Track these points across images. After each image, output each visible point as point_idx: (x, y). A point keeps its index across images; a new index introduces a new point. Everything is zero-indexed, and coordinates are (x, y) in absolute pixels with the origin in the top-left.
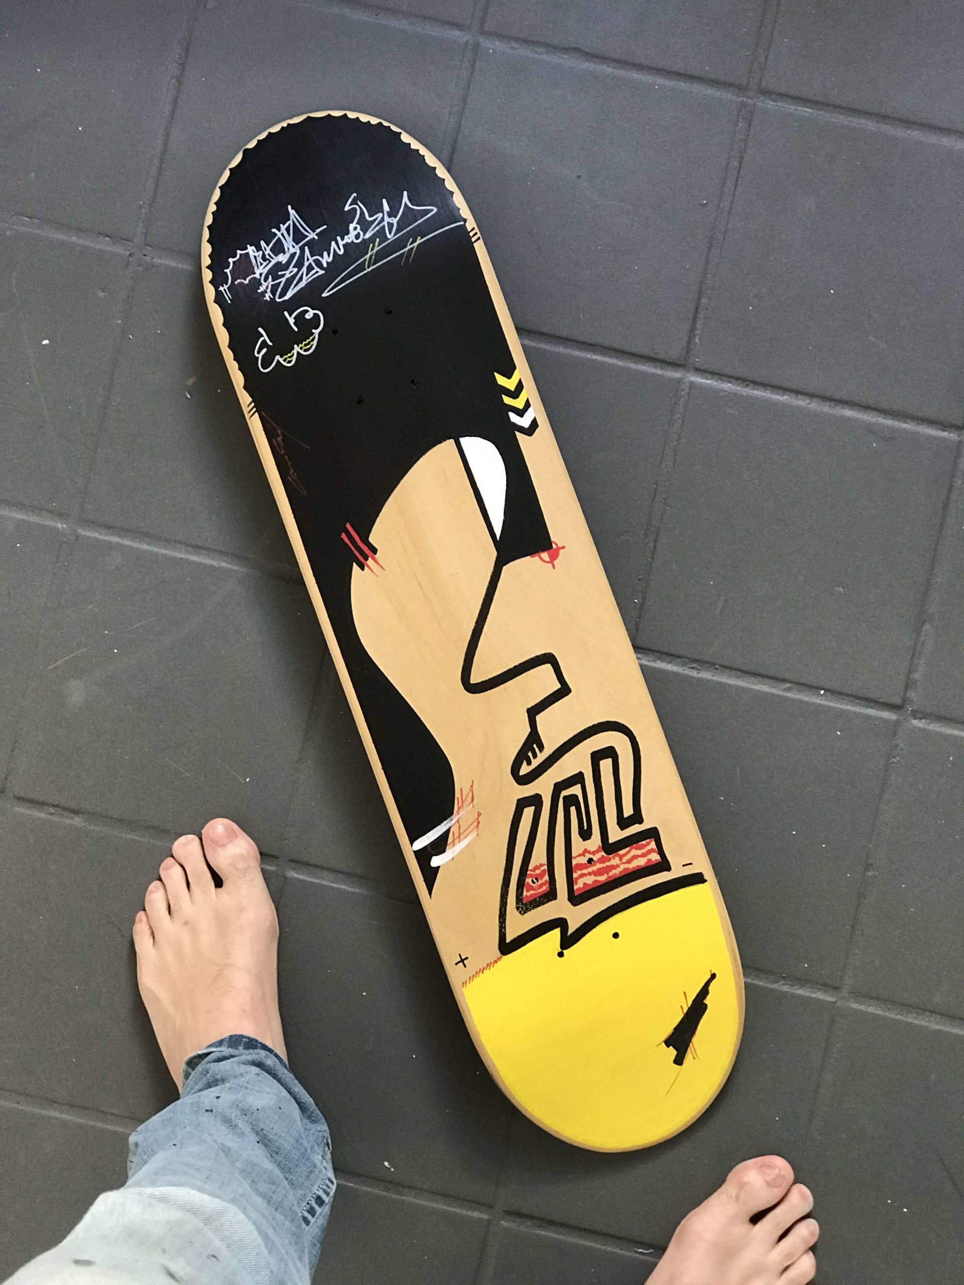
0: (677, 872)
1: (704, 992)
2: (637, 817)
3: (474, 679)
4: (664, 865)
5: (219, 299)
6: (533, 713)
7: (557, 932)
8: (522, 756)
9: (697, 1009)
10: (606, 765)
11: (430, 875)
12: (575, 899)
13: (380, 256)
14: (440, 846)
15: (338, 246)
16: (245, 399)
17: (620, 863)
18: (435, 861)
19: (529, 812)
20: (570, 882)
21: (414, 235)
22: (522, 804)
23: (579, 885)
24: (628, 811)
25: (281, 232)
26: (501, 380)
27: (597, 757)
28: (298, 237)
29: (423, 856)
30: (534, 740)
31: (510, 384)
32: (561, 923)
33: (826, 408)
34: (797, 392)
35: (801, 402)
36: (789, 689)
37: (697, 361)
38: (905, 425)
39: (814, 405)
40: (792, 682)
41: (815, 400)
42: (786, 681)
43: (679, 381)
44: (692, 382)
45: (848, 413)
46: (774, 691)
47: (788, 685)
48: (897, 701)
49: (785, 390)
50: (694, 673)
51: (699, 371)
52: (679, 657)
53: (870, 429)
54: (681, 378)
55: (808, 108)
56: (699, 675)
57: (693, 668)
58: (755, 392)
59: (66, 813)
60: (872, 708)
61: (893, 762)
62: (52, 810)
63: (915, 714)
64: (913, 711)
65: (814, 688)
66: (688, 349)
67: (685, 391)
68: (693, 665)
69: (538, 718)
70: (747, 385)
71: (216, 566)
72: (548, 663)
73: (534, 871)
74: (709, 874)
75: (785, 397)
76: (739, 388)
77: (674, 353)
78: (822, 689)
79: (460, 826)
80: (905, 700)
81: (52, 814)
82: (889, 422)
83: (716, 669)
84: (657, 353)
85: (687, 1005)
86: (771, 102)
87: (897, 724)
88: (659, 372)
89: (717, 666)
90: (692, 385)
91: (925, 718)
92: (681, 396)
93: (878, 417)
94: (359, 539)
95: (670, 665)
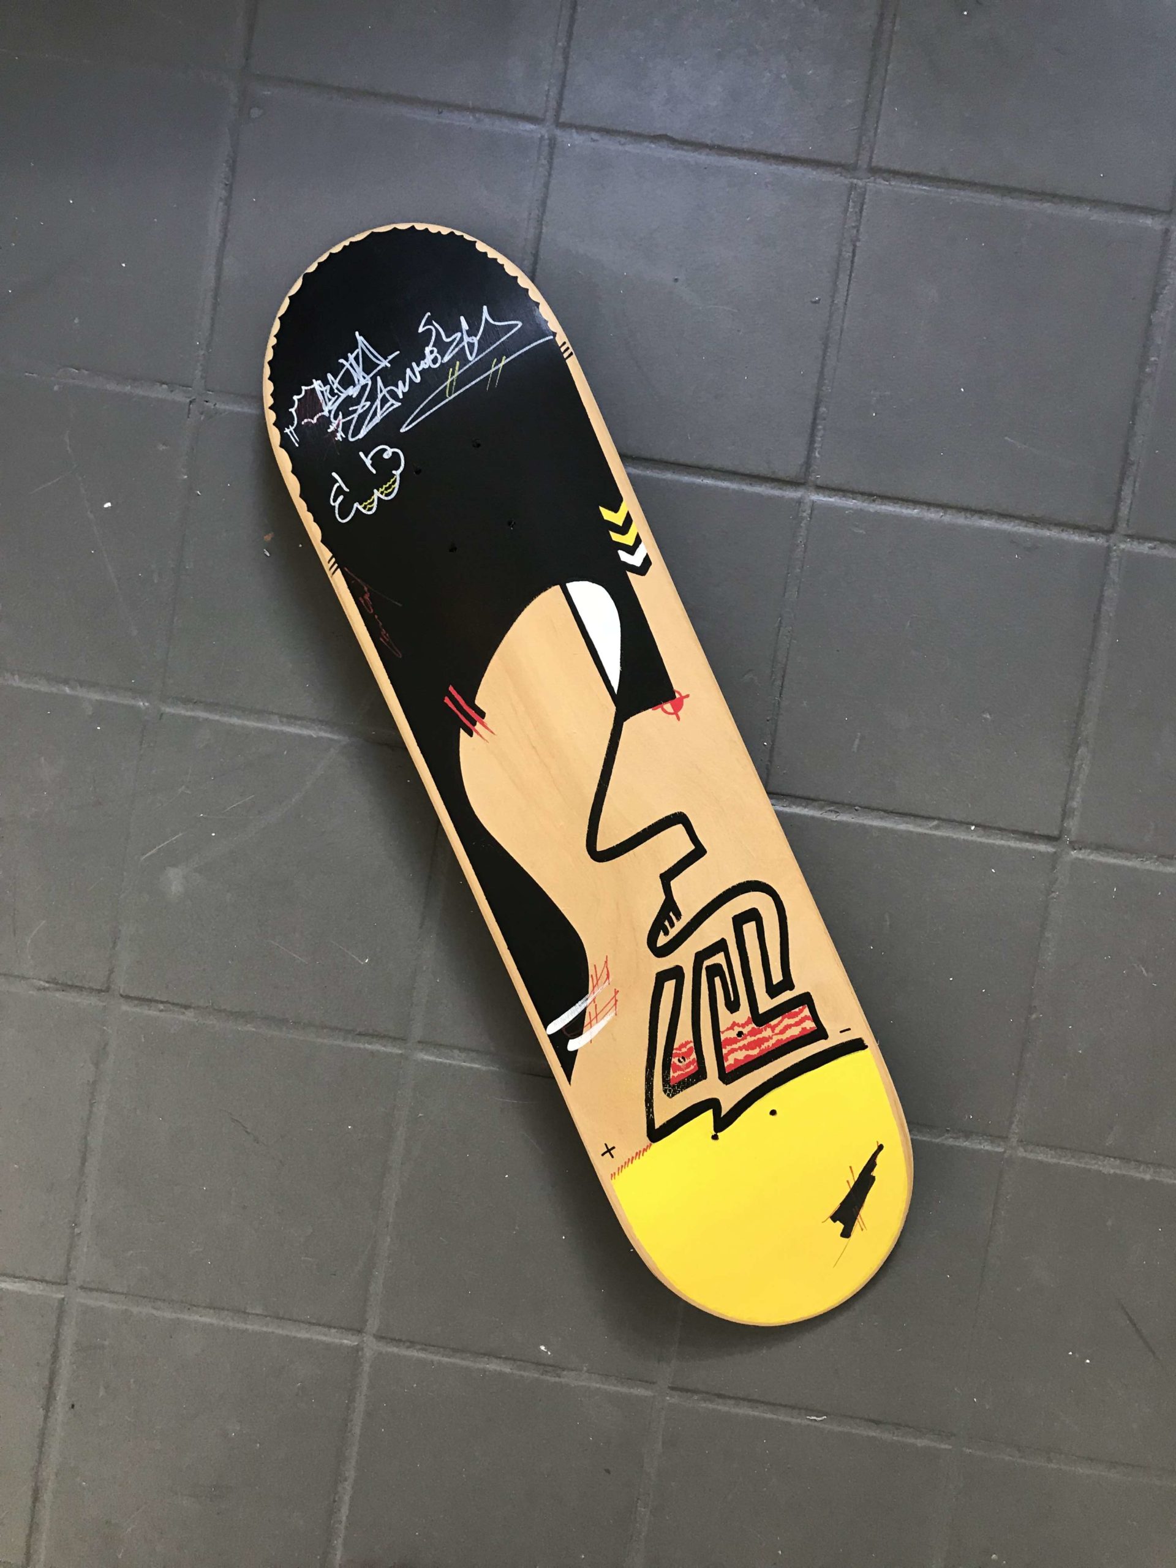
0: (835, 1039)
1: (871, 1164)
2: (787, 983)
3: (601, 846)
4: (820, 1033)
5: (285, 443)
6: (667, 878)
7: (708, 1116)
8: (658, 926)
9: (865, 1181)
10: (749, 929)
11: (568, 1060)
12: (727, 1077)
13: (461, 381)
14: (576, 1028)
15: (414, 374)
16: (325, 554)
17: (773, 1035)
18: (572, 1045)
19: (670, 986)
20: (720, 1059)
21: (499, 354)
22: (662, 978)
23: (729, 1062)
24: (777, 977)
25: (350, 363)
26: (607, 514)
27: (739, 921)
28: (369, 365)
29: (559, 1040)
30: (669, 908)
31: (618, 518)
32: (712, 1104)
33: (961, 520)
34: (929, 505)
35: (933, 515)
36: (937, 827)
37: (818, 477)
38: (1048, 533)
39: (948, 518)
40: (939, 819)
41: (949, 511)
42: (933, 819)
43: (799, 502)
44: (813, 502)
45: (987, 523)
46: (919, 830)
47: (936, 823)
48: (1056, 833)
49: (916, 503)
50: (833, 817)
51: (820, 488)
52: (814, 800)
53: (1012, 540)
54: (801, 498)
55: (925, 185)
56: (839, 818)
57: (831, 811)
58: (883, 507)
59: (176, 1009)
60: (1028, 841)
61: (1053, 898)
62: (161, 1007)
63: (1073, 846)
64: (1071, 842)
65: (965, 824)
66: (808, 463)
67: (806, 512)
68: (832, 808)
69: (672, 883)
70: (874, 501)
71: (315, 736)
72: (679, 823)
73: (680, 1050)
74: (869, 1039)
75: (915, 511)
76: (865, 504)
77: (791, 470)
78: (973, 825)
79: (596, 1005)
80: (1062, 831)
81: (161, 1011)
82: (1030, 530)
83: (856, 810)
84: (774, 472)
85: (854, 1179)
86: (883, 182)
87: (1055, 857)
88: (777, 492)
89: (856, 808)
90: (813, 505)
91: (1085, 848)
92: (803, 518)
93: (1019, 525)
94: (463, 702)
95: (806, 810)
